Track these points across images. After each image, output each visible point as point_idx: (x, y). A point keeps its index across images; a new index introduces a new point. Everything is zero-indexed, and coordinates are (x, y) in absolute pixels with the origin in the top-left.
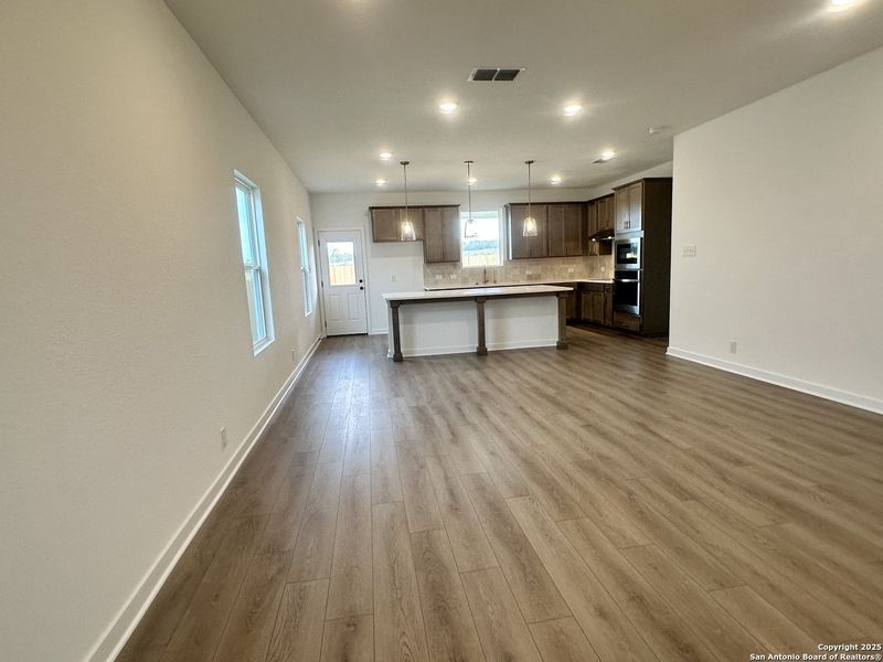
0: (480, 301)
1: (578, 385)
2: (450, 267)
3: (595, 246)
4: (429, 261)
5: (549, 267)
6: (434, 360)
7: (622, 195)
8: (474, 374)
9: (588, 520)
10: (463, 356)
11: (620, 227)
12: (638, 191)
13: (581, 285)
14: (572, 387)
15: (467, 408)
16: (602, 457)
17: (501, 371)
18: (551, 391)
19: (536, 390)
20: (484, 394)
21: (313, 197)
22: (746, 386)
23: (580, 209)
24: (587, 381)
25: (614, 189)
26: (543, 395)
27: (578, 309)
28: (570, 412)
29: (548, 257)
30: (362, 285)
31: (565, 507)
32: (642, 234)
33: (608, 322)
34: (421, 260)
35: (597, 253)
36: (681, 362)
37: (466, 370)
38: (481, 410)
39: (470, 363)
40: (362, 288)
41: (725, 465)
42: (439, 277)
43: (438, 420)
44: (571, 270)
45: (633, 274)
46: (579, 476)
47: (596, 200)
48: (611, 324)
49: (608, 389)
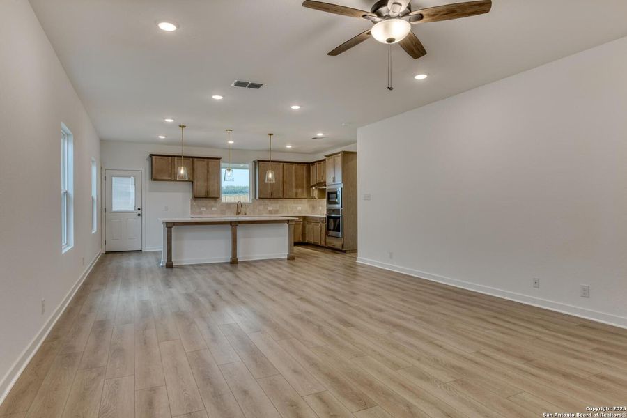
0: (234, 224)
1: (298, 278)
2: (212, 202)
3: (315, 193)
4: (196, 197)
5: (284, 205)
6: (197, 267)
7: (330, 160)
8: (228, 275)
9: (294, 339)
10: (220, 264)
11: (329, 181)
12: (339, 159)
13: (305, 218)
14: (294, 280)
15: (223, 293)
16: (308, 313)
17: (248, 273)
18: (281, 283)
19: (271, 282)
20: (234, 285)
21: (104, 143)
22: (396, 277)
23: (305, 167)
24: (304, 276)
25: (326, 156)
26: (275, 284)
27: (304, 235)
28: (292, 292)
29: (284, 198)
30: (140, 212)
31: (282, 334)
32: (342, 186)
33: (323, 244)
34: (190, 195)
35: (316, 197)
36: (363, 266)
37: (222, 272)
38: (233, 294)
39: (226, 268)
40: (139, 215)
41: (373, 312)
42: (203, 209)
43: (202, 299)
44: (299, 208)
45: (337, 211)
46: (293, 322)
47: (316, 162)
48: (324, 245)
49: (315, 280)
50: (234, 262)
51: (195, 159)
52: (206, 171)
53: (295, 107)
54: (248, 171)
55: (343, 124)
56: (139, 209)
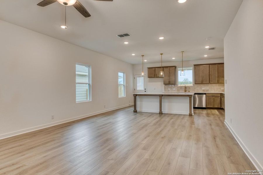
50: (161, 113)
51: (164, 68)
52: (169, 73)
53: (161, 38)
54: (192, 71)
55: (207, 39)
56: (145, 89)
